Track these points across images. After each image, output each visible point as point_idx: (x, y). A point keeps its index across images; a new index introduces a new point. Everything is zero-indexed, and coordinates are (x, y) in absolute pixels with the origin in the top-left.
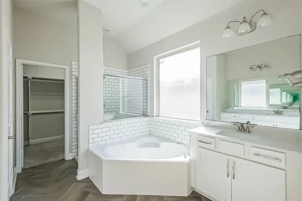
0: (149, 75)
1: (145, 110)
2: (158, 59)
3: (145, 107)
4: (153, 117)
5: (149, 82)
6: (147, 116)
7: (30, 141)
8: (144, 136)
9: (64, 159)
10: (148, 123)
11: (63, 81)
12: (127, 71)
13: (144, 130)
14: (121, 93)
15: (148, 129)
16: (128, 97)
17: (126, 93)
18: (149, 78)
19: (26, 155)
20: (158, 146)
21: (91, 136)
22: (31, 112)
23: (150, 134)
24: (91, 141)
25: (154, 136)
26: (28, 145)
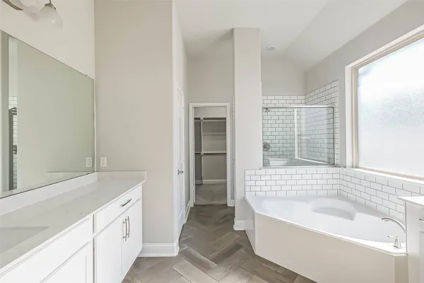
0: (337, 99)
1: (331, 156)
2: (356, 69)
3: (332, 151)
4: (345, 167)
5: (336, 110)
6: (334, 165)
7: (204, 181)
8: (328, 196)
9: (226, 205)
10: (336, 176)
11: (225, 119)
12: (304, 97)
13: (329, 187)
14: (296, 129)
15: (337, 187)
16: (306, 135)
17: (303, 129)
18: (337, 105)
19: (197, 193)
20: (350, 216)
21: (247, 183)
22: (203, 152)
23: (340, 196)
24: (248, 189)
25: (347, 199)
26: (201, 184)
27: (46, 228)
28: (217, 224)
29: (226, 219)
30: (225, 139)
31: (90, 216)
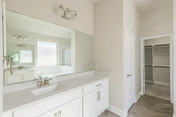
9: (170, 101)
11: (169, 45)
22: (153, 65)
26: (152, 84)
27: (67, 88)
28: (157, 111)
29: (167, 111)
30: (169, 58)
31: (81, 87)
